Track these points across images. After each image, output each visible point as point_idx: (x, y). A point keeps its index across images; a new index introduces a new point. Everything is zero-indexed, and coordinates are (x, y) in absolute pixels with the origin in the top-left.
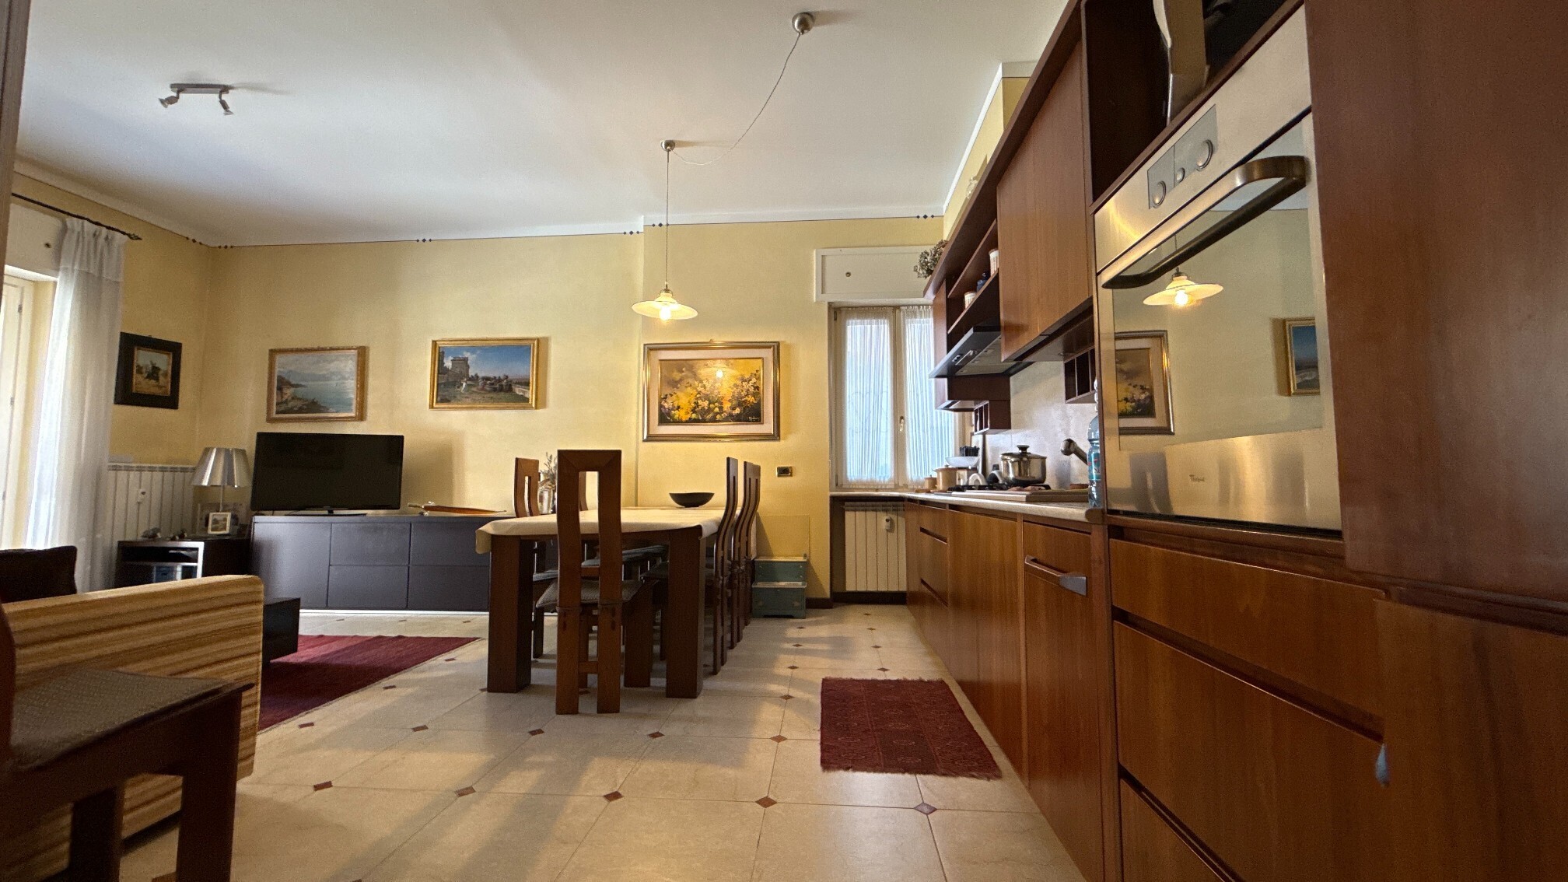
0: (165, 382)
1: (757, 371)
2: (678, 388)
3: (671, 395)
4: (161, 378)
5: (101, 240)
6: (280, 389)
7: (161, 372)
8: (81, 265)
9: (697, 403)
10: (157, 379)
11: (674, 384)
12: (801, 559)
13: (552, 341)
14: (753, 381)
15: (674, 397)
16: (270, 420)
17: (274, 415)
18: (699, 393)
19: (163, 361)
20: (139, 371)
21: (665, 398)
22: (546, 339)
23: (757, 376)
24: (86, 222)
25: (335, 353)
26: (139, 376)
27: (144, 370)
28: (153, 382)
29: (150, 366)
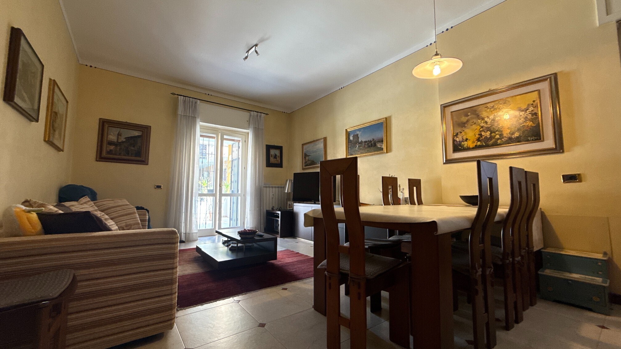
0: (279, 159)
1: (534, 101)
2: (465, 127)
3: (461, 133)
4: (277, 158)
5: (259, 117)
6: (305, 158)
7: (277, 156)
8: (254, 125)
9: (481, 135)
10: (276, 158)
11: (463, 125)
12: (600, 256)
13: (393, 117)
14: (530, 110)
15: (463, 133)
16: (303, 169)
17: (304, 167)
18: (482, 127)
19: (277, 152)
20: (272, 156)
21: (457, 134)
22: (390, 117)
23: (534, 105)
24: (255, 112)
25: (318, 141)
26: (272, 158)
27: (273, 156)
28: (275, 159)
29: (274, 155)
